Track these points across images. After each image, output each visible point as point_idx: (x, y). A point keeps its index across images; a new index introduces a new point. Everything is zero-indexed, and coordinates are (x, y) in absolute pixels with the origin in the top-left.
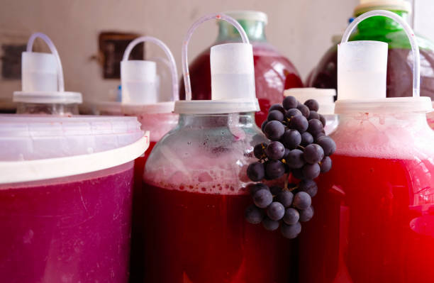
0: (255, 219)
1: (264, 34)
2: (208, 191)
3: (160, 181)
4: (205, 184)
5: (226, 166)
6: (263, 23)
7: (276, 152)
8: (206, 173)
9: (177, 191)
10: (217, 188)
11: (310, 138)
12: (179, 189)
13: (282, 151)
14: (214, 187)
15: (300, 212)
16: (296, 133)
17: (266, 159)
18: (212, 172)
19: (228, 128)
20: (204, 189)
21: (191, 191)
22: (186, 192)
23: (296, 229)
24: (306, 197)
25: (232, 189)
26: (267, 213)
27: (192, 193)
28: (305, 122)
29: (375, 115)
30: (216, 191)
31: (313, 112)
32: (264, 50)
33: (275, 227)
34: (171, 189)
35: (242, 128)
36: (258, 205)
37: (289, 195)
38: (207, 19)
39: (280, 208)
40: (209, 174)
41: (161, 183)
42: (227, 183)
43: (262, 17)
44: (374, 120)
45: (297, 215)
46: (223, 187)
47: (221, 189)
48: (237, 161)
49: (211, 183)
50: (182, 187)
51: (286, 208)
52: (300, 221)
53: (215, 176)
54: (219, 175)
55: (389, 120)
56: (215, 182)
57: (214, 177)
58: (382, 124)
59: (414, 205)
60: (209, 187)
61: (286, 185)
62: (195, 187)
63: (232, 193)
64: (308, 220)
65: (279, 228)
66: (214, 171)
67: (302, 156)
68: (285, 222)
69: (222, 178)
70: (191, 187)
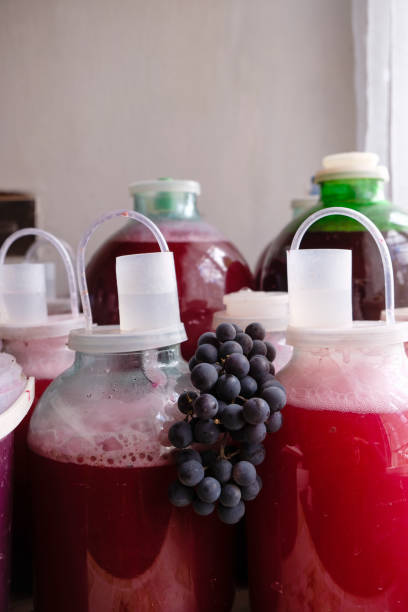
0: (183, 501)
1: (197, 210)
2: (117, 464)
3: (49, 450)
4: (111, 454)
5: (141, 426)
6: (195, 195)
7: (206, 410)
8: (113, 439)
9: (74, 464)
10: (129, 458)
11: (252, 384)
12: (76, 462)
13: (215, 407)
14: (125, 457)
15: (243, 489)
16: (234, 380)
17: (195, 416)
18: (121, 437)
19: (143, 371)
20: (110, 461)
21: (92, 464)
22: (86, 466)
23: (238, 512)
24: (249, 468)
25: (150, 459)
26: (197, 493)
27: (94, 467)
28: (245, 364)
29: (337, 351)
30: (128, 463)
31: (258, 341)
32: (197, 233)
33: (208, 511)
34: (65, 461)
35: (164, 369)
36: (184, 483)
37: (227, 466)
38: (109, 218)
39: (214, 485)
40: (118, 439)
41: (52, 452)
42: (143, 450)
43: (193, 187)
44: (337, 358)
45: (238, 493)
46: (137, 456)
47: (134, 459)
48: (156, 414)
49: (120, 453)
50: (80, 459)
51: (223, 485)
52: (242, 499)
53: (126, 441)
54: (131, 440)
55: (355, 357)
56: (126, 451)
57: (123, 444)
58: (347, 362)
59: (393, 467)
60: (118, 458)
61: (222, 451)
62: (99, 458)
63: (150, 464)
64: (253, 498)
65: (215, 511)
66: (124, 435)
67: (240, 414)
68: (222, 504)
69: (135, 445)
70: (93, 458)
